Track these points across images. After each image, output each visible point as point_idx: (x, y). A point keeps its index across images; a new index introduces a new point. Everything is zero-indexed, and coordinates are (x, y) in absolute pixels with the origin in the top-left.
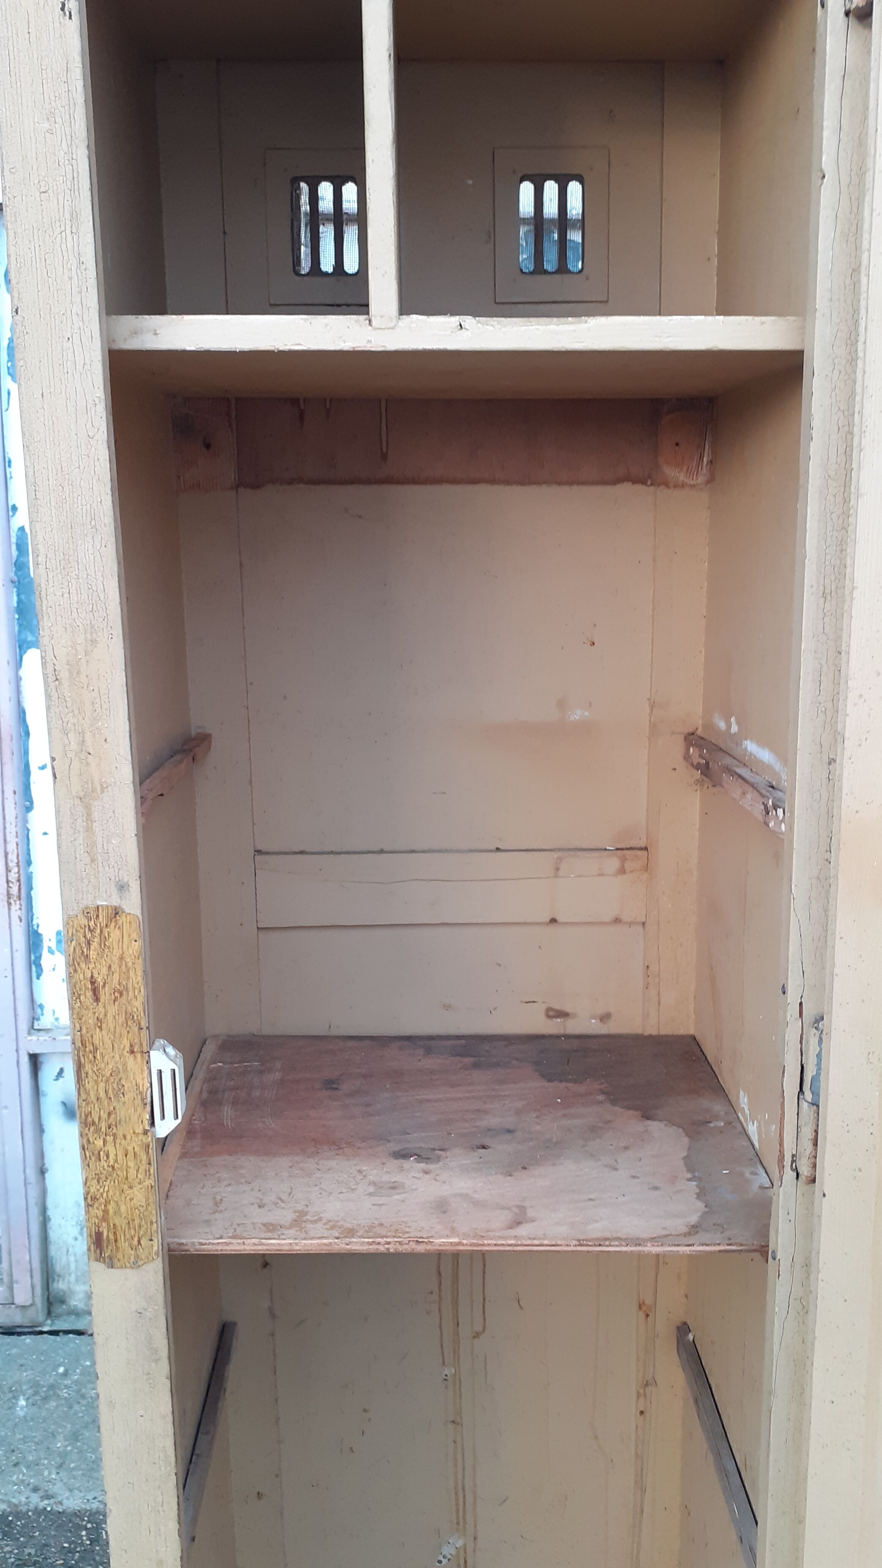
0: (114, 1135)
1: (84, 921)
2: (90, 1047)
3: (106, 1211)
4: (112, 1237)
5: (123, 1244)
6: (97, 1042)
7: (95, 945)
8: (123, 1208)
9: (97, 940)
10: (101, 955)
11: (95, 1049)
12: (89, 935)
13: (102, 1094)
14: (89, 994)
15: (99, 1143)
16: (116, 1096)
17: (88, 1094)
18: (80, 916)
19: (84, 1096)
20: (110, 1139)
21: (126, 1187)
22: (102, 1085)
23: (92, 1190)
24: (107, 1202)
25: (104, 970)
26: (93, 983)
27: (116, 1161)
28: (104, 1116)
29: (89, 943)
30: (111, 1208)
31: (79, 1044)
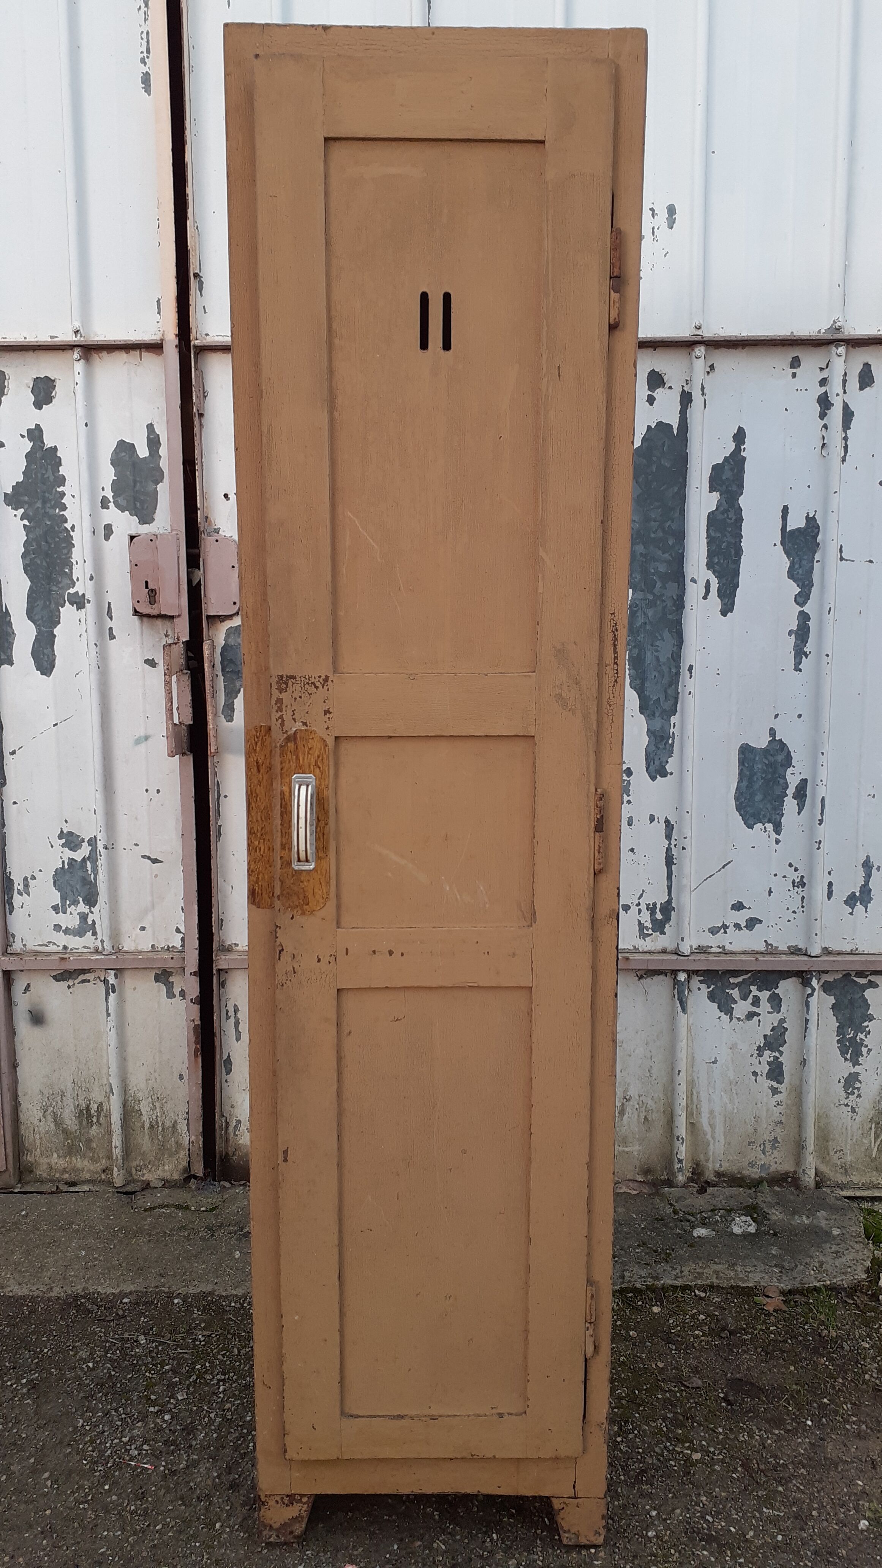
0: (264, 839)
1: (255, 733)
2: (254, 795)
3: (258, 878)
4: (260, 892)
5: (265, 895)
6: (257, 792)
7: (259, 744)
8: (266, 877)
9: (260, 742)
10: (261, 750)
11: (257, 796)
12: (256, 740)
13: (259, 819)
14: (256, 768)
15: (256, 843)
16: (265, 818)
17: (252, 817)
18: (253, 730)
19: (250, 819)
20: (262, 841)
21: (268, 866)
22: (259, 814)
23: (252, 867)
24: (258, 874)
25: (263, 757)
26: (257, 763)
27: (264, 852)
28: (259, 829)
29: (256, 744)
30: (260, 876)
31: (249, 793)
